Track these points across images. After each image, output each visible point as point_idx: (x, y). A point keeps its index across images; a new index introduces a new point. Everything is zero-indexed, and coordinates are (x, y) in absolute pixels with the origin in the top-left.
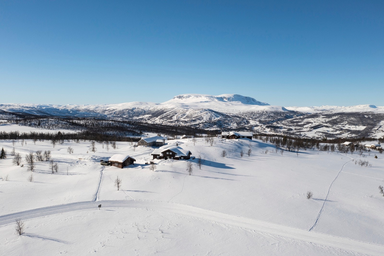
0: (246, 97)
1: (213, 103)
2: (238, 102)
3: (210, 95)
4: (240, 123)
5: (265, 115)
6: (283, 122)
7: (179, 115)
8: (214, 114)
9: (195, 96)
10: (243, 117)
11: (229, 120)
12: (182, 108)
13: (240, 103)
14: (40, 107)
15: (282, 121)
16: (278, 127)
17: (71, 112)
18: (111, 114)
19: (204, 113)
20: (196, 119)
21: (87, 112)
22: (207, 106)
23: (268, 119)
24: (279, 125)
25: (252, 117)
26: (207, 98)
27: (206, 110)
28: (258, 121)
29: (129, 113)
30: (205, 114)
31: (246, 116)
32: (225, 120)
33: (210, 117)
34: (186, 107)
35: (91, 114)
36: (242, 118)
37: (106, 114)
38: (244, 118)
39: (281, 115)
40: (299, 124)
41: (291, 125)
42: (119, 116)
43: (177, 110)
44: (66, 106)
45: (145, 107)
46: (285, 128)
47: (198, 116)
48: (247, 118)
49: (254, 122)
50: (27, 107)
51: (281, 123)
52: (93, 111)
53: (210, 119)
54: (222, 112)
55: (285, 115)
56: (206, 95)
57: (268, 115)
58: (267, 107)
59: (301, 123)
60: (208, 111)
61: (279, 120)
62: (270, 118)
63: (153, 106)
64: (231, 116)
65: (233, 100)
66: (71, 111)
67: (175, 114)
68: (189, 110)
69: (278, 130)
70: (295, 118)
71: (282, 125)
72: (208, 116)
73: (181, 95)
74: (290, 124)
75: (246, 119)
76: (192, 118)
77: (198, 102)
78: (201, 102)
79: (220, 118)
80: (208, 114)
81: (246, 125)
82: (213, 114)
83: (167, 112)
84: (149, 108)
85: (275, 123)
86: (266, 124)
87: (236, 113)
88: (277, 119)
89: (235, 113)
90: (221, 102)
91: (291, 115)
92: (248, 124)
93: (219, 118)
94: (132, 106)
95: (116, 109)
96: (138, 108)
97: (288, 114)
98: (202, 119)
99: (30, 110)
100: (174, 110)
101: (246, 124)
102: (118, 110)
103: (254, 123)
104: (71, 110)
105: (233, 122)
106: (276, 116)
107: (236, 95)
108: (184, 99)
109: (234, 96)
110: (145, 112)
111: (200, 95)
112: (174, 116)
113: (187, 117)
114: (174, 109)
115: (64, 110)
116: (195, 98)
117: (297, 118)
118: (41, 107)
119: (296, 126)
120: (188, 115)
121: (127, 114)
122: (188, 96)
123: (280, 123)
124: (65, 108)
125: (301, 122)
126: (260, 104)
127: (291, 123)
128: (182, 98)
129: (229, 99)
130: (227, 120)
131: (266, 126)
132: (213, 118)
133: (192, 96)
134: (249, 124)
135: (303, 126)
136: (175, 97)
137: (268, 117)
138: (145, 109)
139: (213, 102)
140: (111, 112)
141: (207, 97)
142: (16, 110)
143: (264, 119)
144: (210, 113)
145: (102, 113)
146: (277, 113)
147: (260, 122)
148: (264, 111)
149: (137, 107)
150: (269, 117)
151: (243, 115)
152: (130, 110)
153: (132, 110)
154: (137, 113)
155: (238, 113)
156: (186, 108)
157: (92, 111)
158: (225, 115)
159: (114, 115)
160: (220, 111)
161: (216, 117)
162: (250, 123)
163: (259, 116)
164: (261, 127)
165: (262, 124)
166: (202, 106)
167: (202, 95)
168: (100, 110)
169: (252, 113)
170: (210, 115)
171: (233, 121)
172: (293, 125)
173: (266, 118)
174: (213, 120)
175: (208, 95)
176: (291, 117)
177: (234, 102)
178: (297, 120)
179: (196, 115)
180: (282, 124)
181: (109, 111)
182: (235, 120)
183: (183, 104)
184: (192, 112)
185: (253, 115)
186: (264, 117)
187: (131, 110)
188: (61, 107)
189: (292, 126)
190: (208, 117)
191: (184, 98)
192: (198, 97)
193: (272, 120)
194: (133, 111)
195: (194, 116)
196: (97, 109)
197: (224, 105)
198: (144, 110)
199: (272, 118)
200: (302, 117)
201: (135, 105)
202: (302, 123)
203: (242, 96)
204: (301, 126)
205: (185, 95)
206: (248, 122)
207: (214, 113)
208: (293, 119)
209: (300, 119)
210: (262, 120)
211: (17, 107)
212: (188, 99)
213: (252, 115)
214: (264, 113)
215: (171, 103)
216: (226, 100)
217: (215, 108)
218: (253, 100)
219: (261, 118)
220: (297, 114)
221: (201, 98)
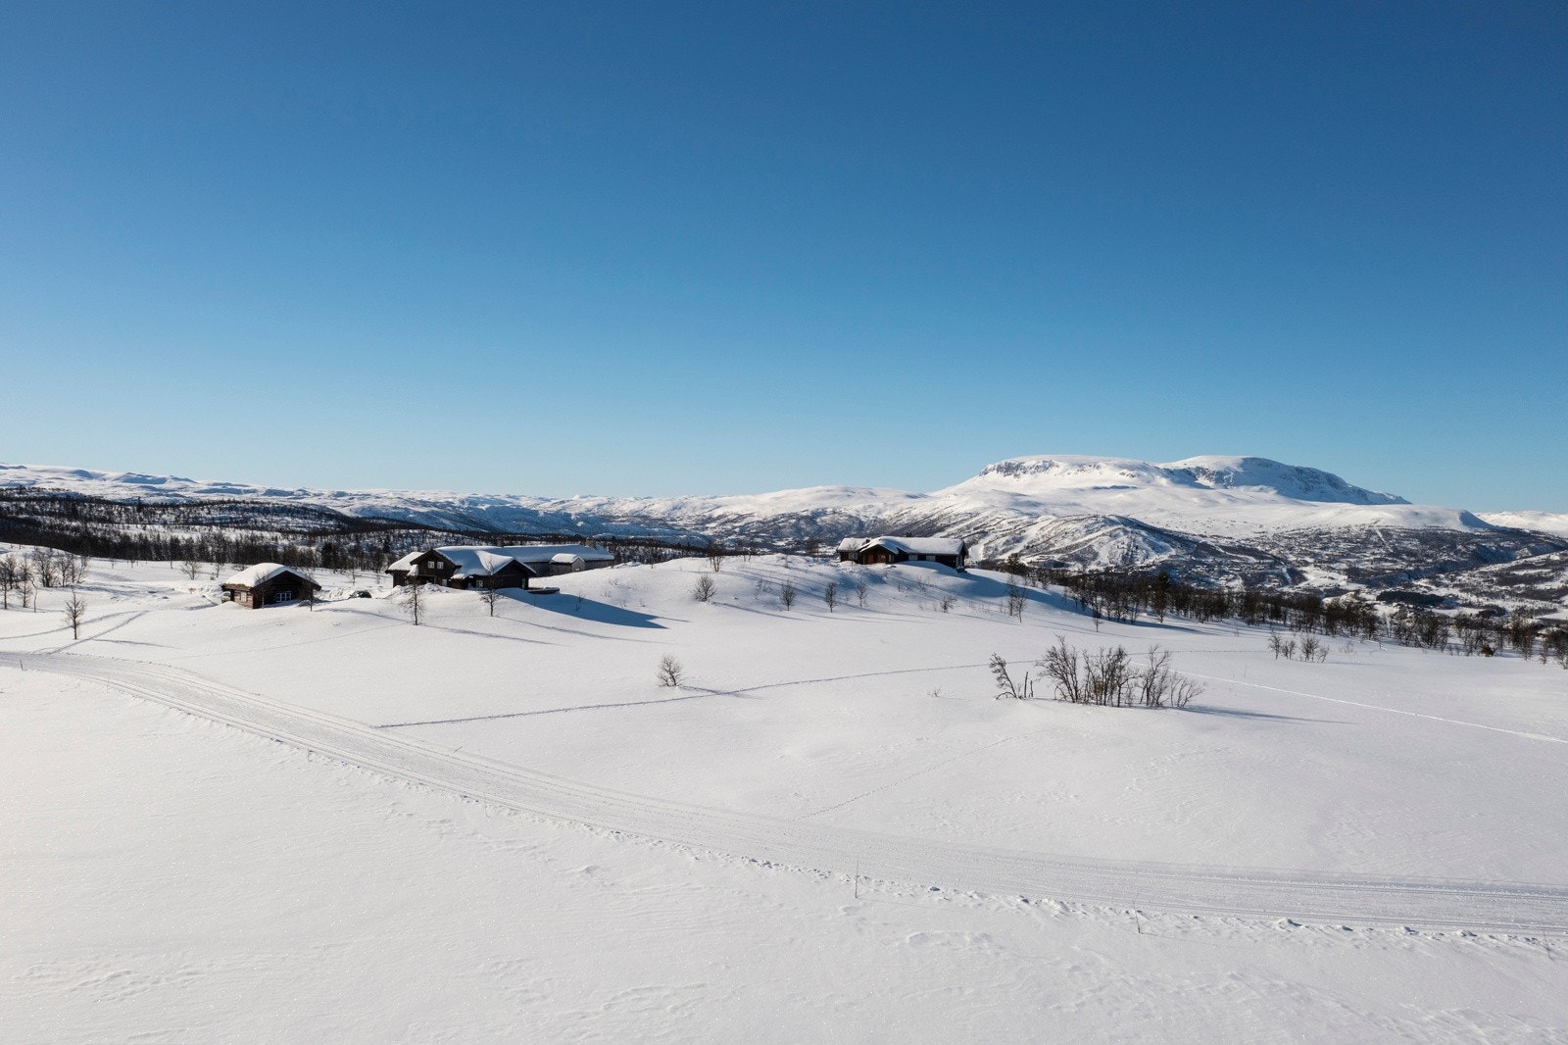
0: (1300, 471)
1: (1146, 493)
2: (1262, 489)
3: (1139, 462)
4: (1262, 577)
5: (1376, 545)
6: (1464, 578)
7: (998, 541)
8: (1145, 539)
9: (1073, 465)
10: (1274, 552)
11: (1209, 566)
12: (1012, 513)
13: (1271, 493)
14: (471, 503)
15: (1458, 574)
16: (1436, 601)
17: (580, 524)
18: (729, 533)
19: (1100, 533)
20: (1066, 560)
21: (639, 524)
22: (1117, 504)
23: (1390, 561)
24: (1442, 592)
25: (1314, 555)
26: (1123, 474)
27: (1112, 523)
28: (1345, 570)
29: (797, 529)
30: (1104, 538)
31: (1291, 549)
32: (1193, 564)
33: (1126, 551)
34: (1029, 507)
35: (655, 534)
36: (1269, 559)
37: (708, 533)
38: (1279, 559)
39: (1453, 547)
40: (1542, 586)
41: (1502, 591)
42: (759, 540)
43: (988, 520)
44: (563, 502)
45: (861, 506)
46: (1470, 605)
47: (1077, 546)
48: (1292, 558)
49: (1325, 573)
50: (424, 504)
51: (1452, 580)
52: (662, 522)
53: (1128, 559)
54: (1181, 529)
55: (1473, 547)
56: (1117, 461)
57: (1395, 548)
58: (1389, 511)
59: (1549, 583)
60: (1122, 526)
61: (1443, 568)
62: (1403, 560)
63: (893, 505)
64: (1221, 550)
65: (1239, 481)
66: (579, 520)
67: (980, 538)
68: (1039, 520)
69: (1434, 610)
70: (1522, 561)
71: (1456, 592)
72: (1119, 544)
73: (1014, 461)
74: (1496, 588)
75: (1290, 563)
76: (1050, 553)
77: (1082, 490)
78: (1097, 488)
79: (1171, 556)
80: (1119, 539)
81: (1286, 589)
82: (1140, 539)
83: (948, 526)
84: (879, 512)
85: (1423, 582)
86: (1378, 587)
87: (1245, 537)
88: (1432, 563)
89: (1241, 534)
90: (1183, 491)
91: (1502, 548)
92: (1295, 582)
93: (1164, 557)
94: (810, 505)
95: (751, 515)
96: (835, 513)
97: (1488, 545)
98: (1094, 559)
99: (433, 512)
100: (977, 518)
101: (1285, 583)
102: (756, 519)
103: (1326, 581)
104: (579, 514)
105: (1227, 573)
106: (1430, 549)
107: (1253, 459)
108: (1028, 475)
109: (1241, 466)
110: (863, 526)
111: (1092, 459)
112: (974, 542)
113: (1031, 549)
114: (977, 514)
115: (557, 514)
116: (1073, 471)
117: (1535, 559)
118: (474, 502)
119: (1522, 595)
120: (1032, 542)
121: (791, 534)
122: (1041, 464)
123: (1446, 581)
124: (559, 507)
125: (1551, 579)
126: (1361, 497)
127: (1500, 583)
128: (1018, 472)
129: (1220, 477)
130: (1203, 564)
131: (1378, 593)
132: (1140, 556)
133: (1059, 463)
134: (1303, 585)
135: (1558, 598)
136: (990, 466)
137: (1390, 555)
138: (862, 513)
139: (1149, 489)
140: (729, 527)
141: (1121, 467)
142: (384, 511)
143: (1372, 562)
144: (1126, 532)
145: (697, 529)
146: (1433, 539)
147: (1354, 574)
148: (1375, 528)
149: (829, 505)
150: (1396, 554)
151: (1274, 546)
152: (803, 517)
153: (811, 519)
154: (830, 531)
155: (1252, 536)
156: (1028, 514)
157: (661, 520)
158: (1196, 542)
159: (742, 537)
160: (1174, 526)
161: (1153, 553)
162: (1305, 579)
163: (1351, 550)
164: (1355, 596)
165: (1363, 587)
166: (1098, 504)
167: (1104, 461)
168: (689, 518)
169: (1318, 536)
170: (1127, 541)
171: (1227, 569)
172: (1512, 594)
173: (1380, 560)
174: (1139, 563)
175: (1128, 461)
176: (1504, 556)
177: (1241, 492)
178: (1532, 572)
179: (1067, 542)
180: (1455, 586)
181: (723, 520)
182: (1237, 564)
183: (1021, 495)
184: (1050, 531)
185: (1321, 545)
186: (1373, 554)
187: (806, 517)
188: (547, 504)
189: (1503, 597)
190: (1120, 551)
191: (1024, 473)
192: (1087, 468)
193: (1411, 568)
194: (815, 523)
195: (1057, 547)
196: (678, 513)
197: (1195, 500)
198: (857, 519)
199: (1413, 559)
200: (1555, 557)
201: (823, 498)
202: (1556, 585)
203: (1279, 465)
204: (1550, 599)
205: (1030, 462)
206: (1297, 576)
207: (1143, 533)
208: (1514, 563)
209: (1548, 564)
210: (1365, 566)
211: (387, 503)
212: (1042, 475)
213: (1319, 545)
214: (1374, 539)
215: (972, 491)
216: (1210, 479)
217: (1152, 516)
218: (1329, 481)
219: (1358, 557)
220: (1533, 545)
221: (1096, 471)
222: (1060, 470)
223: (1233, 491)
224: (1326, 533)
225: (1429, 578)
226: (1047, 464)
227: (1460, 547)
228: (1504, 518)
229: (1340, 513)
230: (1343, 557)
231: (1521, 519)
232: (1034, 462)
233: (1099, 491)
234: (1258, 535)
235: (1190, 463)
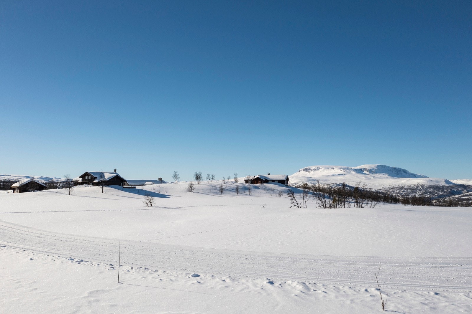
0: (395, 168)
2: (383, 174)
3: (346, 167)
5: (419, 190)
9: (326, 168)
10: (388, 193)
13: (386, 176)
15: (445, 199)
22: (340, 180)
26: (341, 171)
31: (393, 192)
34: (313, 181)
39: (443, 190)
55: (449, 190)
56: (339, 167)
57: (425, 191)
58: (423, 180)
62: (428, 194)
65: (376, 172)
70: (465, 194)
73: (308, 167)
77: (329, 176)
78: (333, 175)
87: (379, 189)
88: (437, 195)
90: (360, 175)
91: (458, 190)
97: (454, 189)
106: (436, 191)
107: (380, 165)
108: (312, 172)
109: (377, 167)
111: (332, 166)
114: (298, 184)
116: (326, 170)
117: (469, 193)
122: (316, 168)
126: (414, 176)
128: (310, 171)
129: (371, 171)
133: (322, 168)
136: (301, 169)
137: (424, 193)
139: (349, 175)
141: (341, 168)
143: (419, 195)
146: (437, 188)
148: (419, 185)
150: (426, 193)
151: (388, 191)
155: (381, 188)
160: (357, 186)
163: (412, 192)
166: (334, 180)
167: (335, 167)
169: (401, 188)
175: (343, 167)
176: (459, 193)
177: (377, 175)
178: (468, 197)
183: (310, 178)
186: (419, 193)
192: (330, 169)
193: (431, 197)
197: (364, 178)
199: (431, 194)
203: (389, 167)
205: (313, 168)
208: (462, 195)
212: (317, 172)
213: (402, 191)
214: (419, 188)
215: (295, 177)
216: (368, 172)
217: (350, 183)
218: (404, 171)
219: (414, 194)
220: (467, 189)
221: (333, 170)
222: (322, 170)
223: (375, 175)
224: (404, 187)
225: (437, 200)
226: (318, 168)
227: (445, 190)
228: (458, 181)
229: (408, 181)
230: (410, 194)
231: (463, 181)
232: (314, 168)
233: (334, 176)
234: (383, 188)
235: (361, 167)
